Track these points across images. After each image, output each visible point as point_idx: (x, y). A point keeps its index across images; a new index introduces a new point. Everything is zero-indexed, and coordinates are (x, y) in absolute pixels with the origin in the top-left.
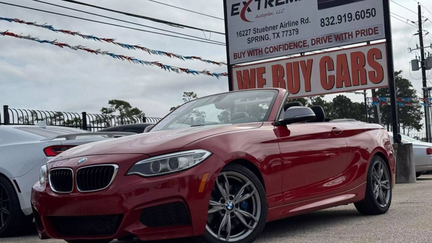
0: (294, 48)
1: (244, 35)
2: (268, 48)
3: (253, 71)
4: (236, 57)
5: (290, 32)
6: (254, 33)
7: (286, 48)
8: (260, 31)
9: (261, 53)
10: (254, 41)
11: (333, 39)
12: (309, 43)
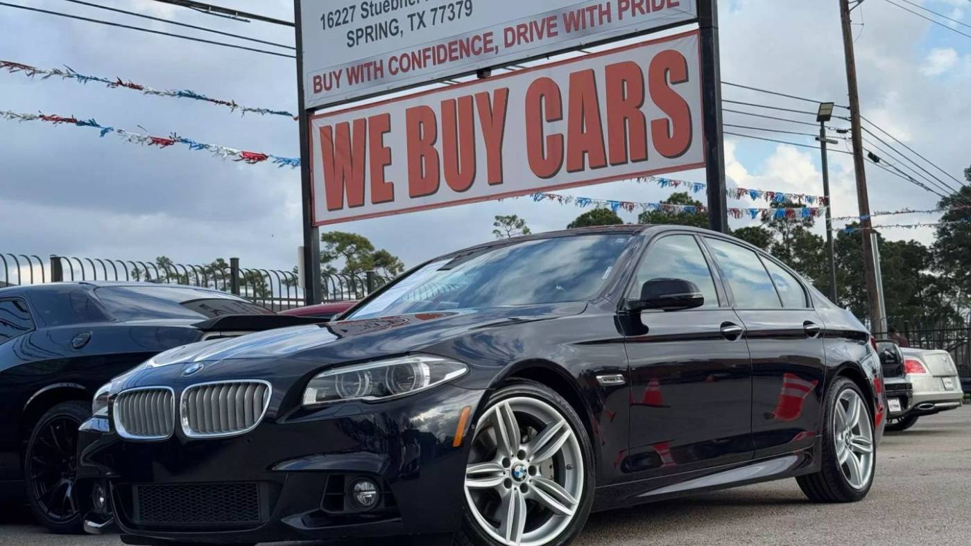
0: (462, 57)
1: (340, 24)
2: (396, 60)
3: (360, 124)
4: (318, 87)
5: (452, 11)
6: (363, 17)
7: (442, 57)
8: (378, 11)
9: (379, 73)
10: (362, 40)
11: (560, 26)
12: (498, 40)
